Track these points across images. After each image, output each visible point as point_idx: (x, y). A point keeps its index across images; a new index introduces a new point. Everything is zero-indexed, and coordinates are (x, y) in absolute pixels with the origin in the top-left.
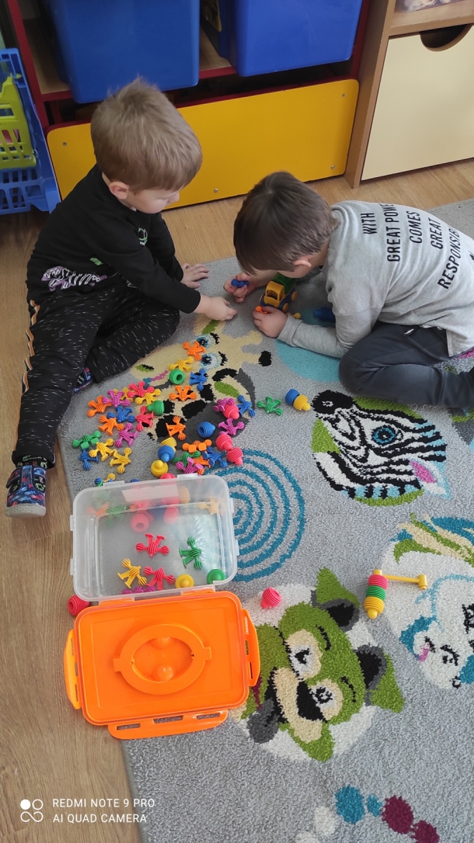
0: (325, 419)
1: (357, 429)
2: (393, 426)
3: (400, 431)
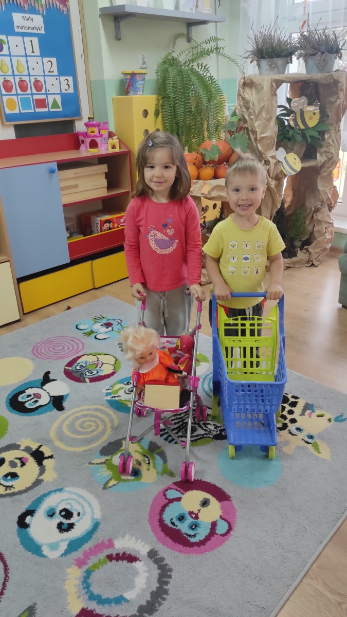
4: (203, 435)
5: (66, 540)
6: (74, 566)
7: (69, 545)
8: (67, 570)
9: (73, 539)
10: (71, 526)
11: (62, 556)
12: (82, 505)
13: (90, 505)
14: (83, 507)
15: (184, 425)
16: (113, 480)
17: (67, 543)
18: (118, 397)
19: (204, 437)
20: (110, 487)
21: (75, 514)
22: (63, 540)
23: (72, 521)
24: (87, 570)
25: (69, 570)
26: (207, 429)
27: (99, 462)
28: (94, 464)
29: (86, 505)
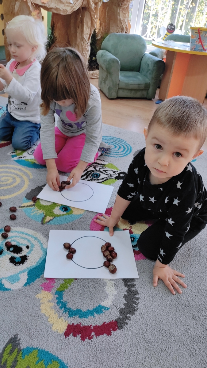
0: (117, 171)
1: (106, 173)
2: (96, 179)
3: (93, 178)
4: (107, 178)
5: (24, 271)
6: (42, 291)
7: (28, 274)
8: (36, 296)
9: (31, 268)
10: (24, 259)
11: (26, 285)
12: (27, 239)
13: (36, 238)
14: (29, 241)
15: (89, 173)
16: (48, 217)
17: (26, 273)
18: (24, 157)
19: (108, 179)
20: (47, 222)
21: (24, 248)
22: (21, 272)
23: (23, 254)
24: (57, 291)
25: (39, 296)
26: (108, 174)
27: (29, 205)
28: (24, 207)
29: (32, 239)
